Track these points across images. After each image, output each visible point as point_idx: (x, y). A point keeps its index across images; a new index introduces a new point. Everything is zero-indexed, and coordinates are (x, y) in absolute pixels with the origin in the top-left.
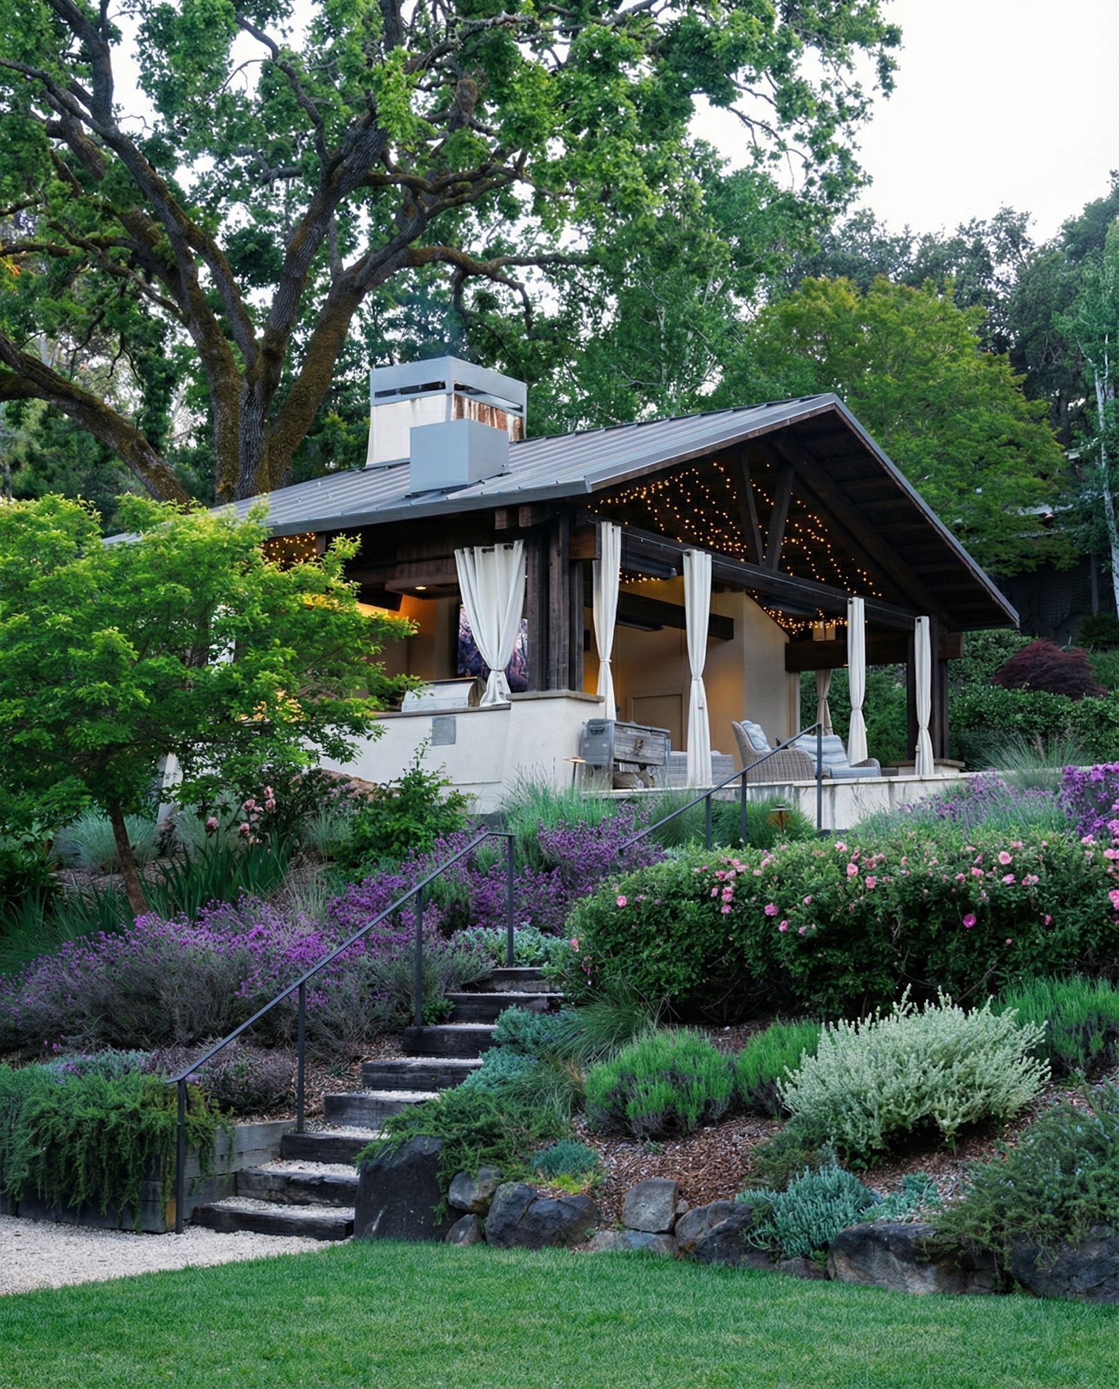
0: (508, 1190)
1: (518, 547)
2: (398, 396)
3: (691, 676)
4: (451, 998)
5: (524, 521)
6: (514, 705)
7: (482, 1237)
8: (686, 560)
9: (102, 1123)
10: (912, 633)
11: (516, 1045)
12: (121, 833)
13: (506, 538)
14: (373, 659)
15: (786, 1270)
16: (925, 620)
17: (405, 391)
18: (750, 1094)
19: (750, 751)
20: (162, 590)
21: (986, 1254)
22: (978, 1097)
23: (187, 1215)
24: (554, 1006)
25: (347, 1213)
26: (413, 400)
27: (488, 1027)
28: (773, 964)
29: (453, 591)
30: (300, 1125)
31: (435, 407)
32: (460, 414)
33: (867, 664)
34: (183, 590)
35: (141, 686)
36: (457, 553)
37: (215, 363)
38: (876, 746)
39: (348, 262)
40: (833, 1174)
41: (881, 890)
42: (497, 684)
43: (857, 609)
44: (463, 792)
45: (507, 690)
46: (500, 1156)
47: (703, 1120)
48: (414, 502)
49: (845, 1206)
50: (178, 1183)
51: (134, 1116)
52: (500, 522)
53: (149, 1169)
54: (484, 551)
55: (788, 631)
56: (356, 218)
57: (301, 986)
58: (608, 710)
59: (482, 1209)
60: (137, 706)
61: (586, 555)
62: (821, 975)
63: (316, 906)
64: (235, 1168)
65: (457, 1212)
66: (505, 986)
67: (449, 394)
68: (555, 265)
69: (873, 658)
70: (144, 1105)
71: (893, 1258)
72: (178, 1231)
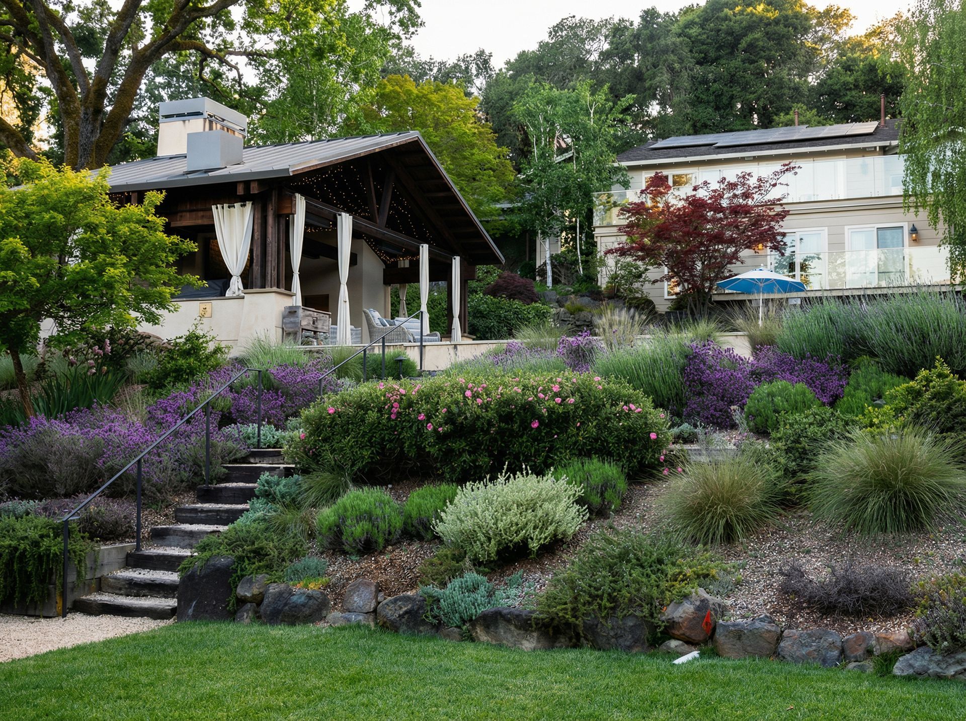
0: (273, 589)
1: (249, 205)
2: (175, 118)
3: (340, 283)
4: (227, 468)
5: (255, 189)
6: (246, 296)
7: (258, 617)
8: (339, 217)
9: (16, 549)
10: (450, 266)
11: (268, 496)
12: (18, 365)
13: (243, 200)
14: (168, 265)
15: (448, 636)
16: (458, 258)
17: (179, 115)
18: (413, 526)
19: (374, 327)
20: (47, 216)
21: (568, 624)
22: (551, 528)
23: (69, 605)
24: (288, 472)
25: (172, 602)
26: (184, 121)
27: (251, 485)
28: (420, 449)
29: (211, 228)
30: (138, 548)
31: (197, 125)
32: (211, 128)
33: (430, 281)
34: (60, 217)
35: (34, 275)
36: (214, 207)
37: (64, 98)
38: (433, 326)
39: (141, 46)
40: (471, 576)
41: (486, 407)
42: (236, 284)
43: (424, 250)
44: (223, 345)
45: (241, 287)
46: (269, 567)
47: (388, 542)
48: (190, 176)
49: (480, 595)
50: (64, 585)
51: (36, 544)
52: (240, 191)
53: (45, 578)
54: (229, 207)
55: (384, 262)
56: (144, 23)
57: (139, 461)
58: (298, 300)
59: (258, 600)
60: (30, 286)
61: (286, 211)
62: (448, 455)
63: (143, 410)
64: (98, 575)
65: (242, 601)
66: (257, 460)
67: (205, 119)
68: (255, 57)
69: (432, 278)
70: (42, 536)
71: (512, 628)
72: (64, 616)
